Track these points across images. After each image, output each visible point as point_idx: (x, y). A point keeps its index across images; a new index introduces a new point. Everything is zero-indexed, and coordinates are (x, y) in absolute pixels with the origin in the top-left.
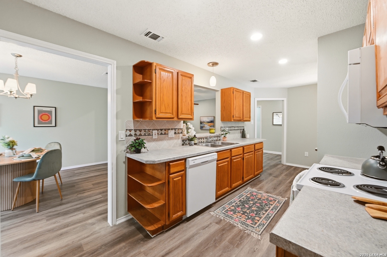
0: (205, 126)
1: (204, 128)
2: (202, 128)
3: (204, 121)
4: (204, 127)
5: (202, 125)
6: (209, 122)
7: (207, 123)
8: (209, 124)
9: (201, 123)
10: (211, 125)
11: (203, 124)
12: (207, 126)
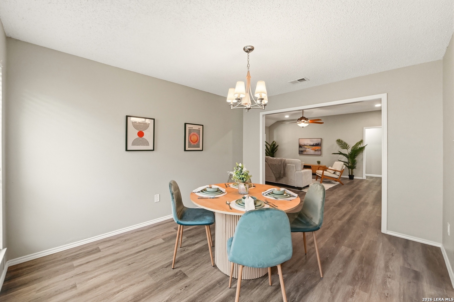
0: (307, 151)
1: (305, 153)
2: (301, 153)
3: (306, 145)
4: (305, 151)
5: (301, 149)
6: (313, 145)
7: (310, 146)
8: (314, 147)
9: (300, 146)
10: (317, 149)
11: (304, 147)
12: (310, 151)
